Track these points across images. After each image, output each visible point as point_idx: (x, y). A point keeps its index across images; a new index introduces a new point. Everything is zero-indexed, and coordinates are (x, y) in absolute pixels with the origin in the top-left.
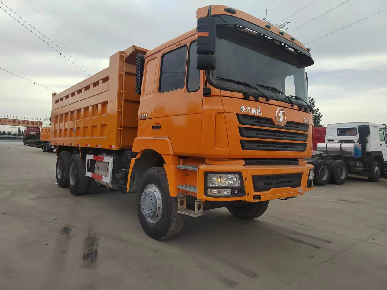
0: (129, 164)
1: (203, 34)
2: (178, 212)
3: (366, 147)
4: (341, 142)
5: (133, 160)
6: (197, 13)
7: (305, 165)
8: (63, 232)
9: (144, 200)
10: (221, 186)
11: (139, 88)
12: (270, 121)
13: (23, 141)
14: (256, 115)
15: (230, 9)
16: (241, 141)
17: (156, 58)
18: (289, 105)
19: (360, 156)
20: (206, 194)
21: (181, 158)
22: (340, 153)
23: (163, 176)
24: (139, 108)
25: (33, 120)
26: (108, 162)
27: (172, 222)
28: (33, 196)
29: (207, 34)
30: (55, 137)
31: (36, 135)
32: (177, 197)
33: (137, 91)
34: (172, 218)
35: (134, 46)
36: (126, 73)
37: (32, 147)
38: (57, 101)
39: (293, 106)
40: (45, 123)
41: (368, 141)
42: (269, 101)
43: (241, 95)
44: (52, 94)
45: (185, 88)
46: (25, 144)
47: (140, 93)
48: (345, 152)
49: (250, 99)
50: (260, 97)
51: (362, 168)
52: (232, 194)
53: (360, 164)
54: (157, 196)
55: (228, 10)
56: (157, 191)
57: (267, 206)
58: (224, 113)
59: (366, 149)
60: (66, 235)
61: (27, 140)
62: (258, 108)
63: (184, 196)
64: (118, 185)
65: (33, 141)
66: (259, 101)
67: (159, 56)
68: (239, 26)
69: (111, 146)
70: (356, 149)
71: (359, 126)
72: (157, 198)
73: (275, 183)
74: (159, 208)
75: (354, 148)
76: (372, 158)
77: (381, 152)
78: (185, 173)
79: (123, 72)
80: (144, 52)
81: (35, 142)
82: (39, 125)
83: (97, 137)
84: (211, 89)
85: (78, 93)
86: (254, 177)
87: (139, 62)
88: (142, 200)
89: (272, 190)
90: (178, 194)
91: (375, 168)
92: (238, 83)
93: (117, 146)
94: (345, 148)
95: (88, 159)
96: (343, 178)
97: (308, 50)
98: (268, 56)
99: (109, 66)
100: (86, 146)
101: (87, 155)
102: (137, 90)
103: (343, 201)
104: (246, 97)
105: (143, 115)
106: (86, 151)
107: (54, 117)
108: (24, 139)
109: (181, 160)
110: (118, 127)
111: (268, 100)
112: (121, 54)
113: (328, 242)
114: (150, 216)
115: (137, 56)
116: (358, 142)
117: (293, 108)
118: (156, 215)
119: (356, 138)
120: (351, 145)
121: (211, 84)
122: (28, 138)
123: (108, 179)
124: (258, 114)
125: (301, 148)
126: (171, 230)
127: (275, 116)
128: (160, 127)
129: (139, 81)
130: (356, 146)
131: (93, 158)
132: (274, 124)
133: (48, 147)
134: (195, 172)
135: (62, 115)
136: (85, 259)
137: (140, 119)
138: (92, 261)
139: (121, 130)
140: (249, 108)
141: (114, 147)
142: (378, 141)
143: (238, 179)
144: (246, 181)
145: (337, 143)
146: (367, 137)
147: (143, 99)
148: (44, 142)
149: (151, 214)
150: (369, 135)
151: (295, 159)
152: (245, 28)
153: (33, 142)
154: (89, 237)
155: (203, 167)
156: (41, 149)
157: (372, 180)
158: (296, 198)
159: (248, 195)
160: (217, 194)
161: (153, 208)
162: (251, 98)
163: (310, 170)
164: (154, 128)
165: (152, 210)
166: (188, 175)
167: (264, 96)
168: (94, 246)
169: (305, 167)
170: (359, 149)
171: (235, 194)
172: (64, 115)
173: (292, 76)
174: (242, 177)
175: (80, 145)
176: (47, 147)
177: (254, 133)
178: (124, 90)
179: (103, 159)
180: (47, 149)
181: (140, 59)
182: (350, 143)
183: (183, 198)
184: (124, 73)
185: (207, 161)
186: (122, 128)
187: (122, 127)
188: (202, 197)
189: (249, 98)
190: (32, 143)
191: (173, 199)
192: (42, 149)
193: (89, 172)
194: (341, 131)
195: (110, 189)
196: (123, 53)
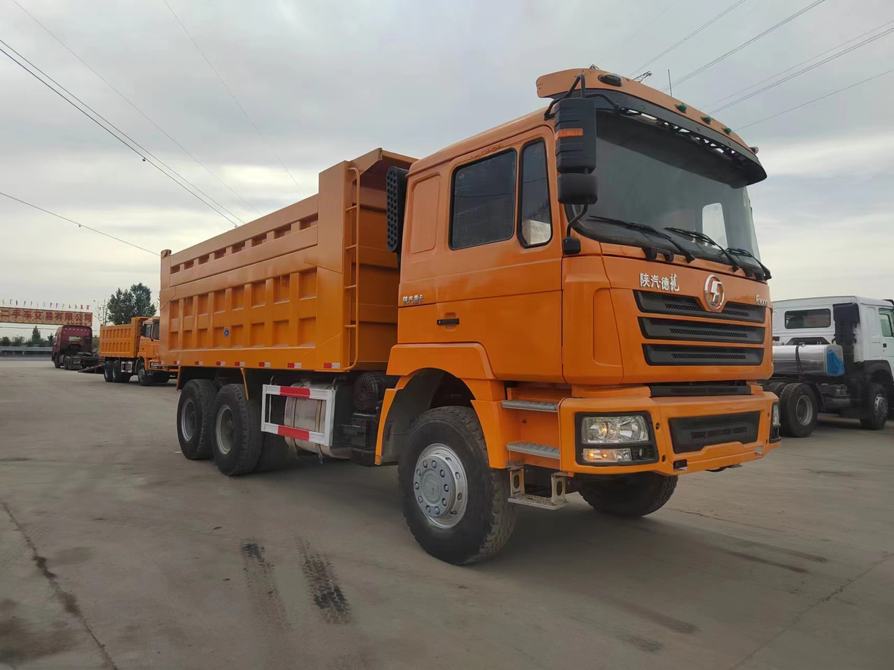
0: (379, 402)
1: (570, 133)
2: (510, 500)
3: (852, 352)
4: (797, 342)
5: (390, 394)
6: (537, 86)
7: (763, 395)
8: (248, 555)
9: (421, 479)
10: (609, 441)
11: (396, 238)
12: (693, 303)
13: (53, 360)
14: (669, 292)
15: (611, 76)
16: (644, 346)
17: (438, 175)
18: (726, 268)
19: (841, 372)
20: (580, 459)
21: (509, 387)
22: (796, 367)
23: (468, 426)
24: (399, 283)
25: (71, 310)
26: (319, 400)
27: (493, 524)
28: (140, 480)
29: (579, 132)
30: (172, 346)
31: (82, 345)
32: (506, 469)
33: (392, 246)
34: (494, 514)
35: (380, 150)
36: (362, 207)
37: (76, 372)
38: (175, 269)
39: (735, 269)
40: (101, 315)
41: (858, 337)
42: (692, 262)
43: (638, 252)
44: (162, 252)
45: (516, 238)
46: (58, 366)
47: (398, 251)
48: (806, 363)
49: (657, 259)
50: (675, 255)
51: (848, 400)
52: (633, 459)
53: (843, 390)
54: (454, 468)
55: (607, 79)
56: (452, 460)
57: (674, 485)
58: (611, 290)
59: (852, 356)
60: (256, 560)
61: (63, 356)
62: (672, 277)
63: (519, 468)
64: (350, 448)
65: (77, 358)
66: (674, 262)
67: (446, 172)
68: (627, 109)
69: (328, 365)
70: (831, 355)
71: (834, 305)
72: (454, 473)
73: (711, 434)
74: (460, 494)
75: (828, 355)
76: (868, 377)
77: (886, 362)
78: (518, 419)
79: (354, 204)
80: (405, 163)
81: (82, 362)
82: (83, 321)
83: (290, 346)
84: (579, 242)
85: (234, 251)
86: (671, 422)
87: (396, 185)
88: (416, 478)
89: (707, 448)
90: (509, 463)
91: (875, 399)
92: (631, 226)
93: (344, 365)
94: (806, 355)
95: (268, 396)
96: (808, 422)
97: (754, 150)
98: (681, 168)
99: (317, 192)
100: (260, 366)
101: (264, 385)
102: (392, 242)
103: (819, 473)
104: (649, 255)
105: (411, 297)
106: (261, 376)
107: (169, 304)
108: (56, 353)
109: (509, 390)
110: (345, 323)
111: (689, 259)
112: (349, 167)
113: (821, 560)
114: (441, 513)
115: (388, 172)
116: (835, 342)
117: (736, 273)
118: (452, 511)
119: (829, 333)
120: (820, 348)
121: (579, 231)
122: (62, 352)
123: (323, 436)
124: (672, 289)
125: (752, 357)
126: (491, 541)
127: (704, 292)
128: (457, 322)
129: (396, 224)
130: (831, 350)
131: (281, 391)
132: (702, 309)
133: (118, 372)
134: (553, 416)
135: (191, 298)
136: (322, 607)
137: (403, 305)
138: (340, 610)
139: (354, 328)
140: (655, 278)
141: (337, 367)
142: (878, 336)
143: (642, 427)
144: (659, 431)
145: (787, 344)
146: (854, 329)
147: (408, 263)
148: (107, 359)
149: (443, 509)
150: (858, 325)
151: (743, 383)
152: (640, 113)
153: (78, 360)
154: (307, 562)
155: (570, 405)
156: (101, 377)
157: (870, 424)
158: (741, 466)
159: (663, 461)
160: (599, 459)
161: (447, 496)
162: (660, 257)
163: (774, 404)
164: (441, 323)
165: (444, 499)
166: (524, 422)
167: (682, 251)
168: (327, 579)
169: (764, 399)
170: (838, 357)
171: (639, 457)
172: (196, 299)
173: (719, 205)
174: (652, 423)
175: (243, 365)
176: (115, 372)
177: (666, 330)
178: (359, 244)
179: (309, 394)
180: (117, 376)
181: (396, 178)
182: (816, 344)
183: (518, 470)
184: (357, 206)
185: (575, 391)
186: (356, 326)
187: (357, 322)
188: (570, 466)
189: (656, 257)
190: (74, 363)
191: (493, 475)
192: (103, 375)
193: (269, 423)
194: (792, 317)
195: (328, 459)
196: (351, 164)
